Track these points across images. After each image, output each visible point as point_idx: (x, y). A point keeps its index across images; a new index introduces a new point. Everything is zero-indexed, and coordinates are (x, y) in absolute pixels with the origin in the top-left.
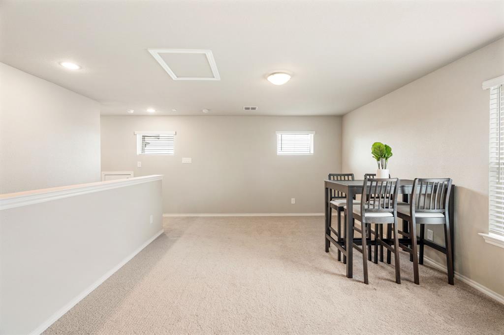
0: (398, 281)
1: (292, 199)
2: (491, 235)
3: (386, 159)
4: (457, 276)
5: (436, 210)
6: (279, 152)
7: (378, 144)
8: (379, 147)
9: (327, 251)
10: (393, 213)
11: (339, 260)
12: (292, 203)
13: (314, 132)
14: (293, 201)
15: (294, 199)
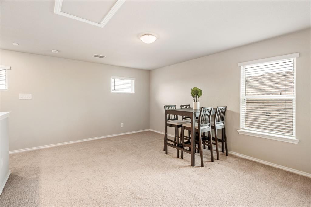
0: (212, 161)
1: (122, 124)
2: (241, 130)
3: (199, 97)
4: (229, 152)
5: (219, 122)
6: (113, 91)
7: (195, 88)
8: (196, 90)
9: (167, 153)
10: (209, 125)
11: (178, 157)
12: (122, 126)
13: (135, 79)
14: (122, 125)
15: (123, 123)
